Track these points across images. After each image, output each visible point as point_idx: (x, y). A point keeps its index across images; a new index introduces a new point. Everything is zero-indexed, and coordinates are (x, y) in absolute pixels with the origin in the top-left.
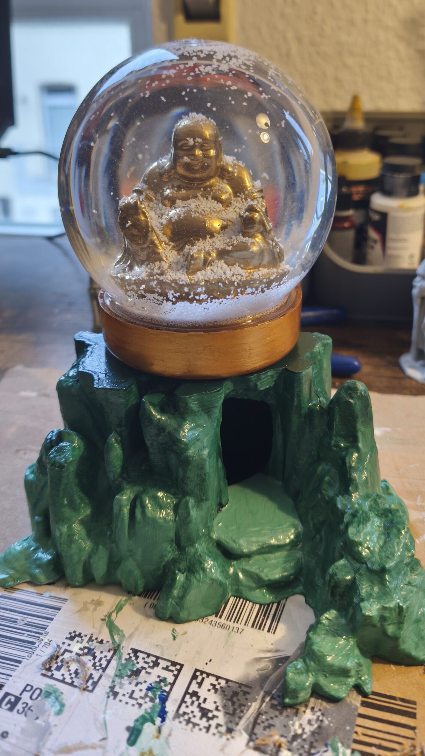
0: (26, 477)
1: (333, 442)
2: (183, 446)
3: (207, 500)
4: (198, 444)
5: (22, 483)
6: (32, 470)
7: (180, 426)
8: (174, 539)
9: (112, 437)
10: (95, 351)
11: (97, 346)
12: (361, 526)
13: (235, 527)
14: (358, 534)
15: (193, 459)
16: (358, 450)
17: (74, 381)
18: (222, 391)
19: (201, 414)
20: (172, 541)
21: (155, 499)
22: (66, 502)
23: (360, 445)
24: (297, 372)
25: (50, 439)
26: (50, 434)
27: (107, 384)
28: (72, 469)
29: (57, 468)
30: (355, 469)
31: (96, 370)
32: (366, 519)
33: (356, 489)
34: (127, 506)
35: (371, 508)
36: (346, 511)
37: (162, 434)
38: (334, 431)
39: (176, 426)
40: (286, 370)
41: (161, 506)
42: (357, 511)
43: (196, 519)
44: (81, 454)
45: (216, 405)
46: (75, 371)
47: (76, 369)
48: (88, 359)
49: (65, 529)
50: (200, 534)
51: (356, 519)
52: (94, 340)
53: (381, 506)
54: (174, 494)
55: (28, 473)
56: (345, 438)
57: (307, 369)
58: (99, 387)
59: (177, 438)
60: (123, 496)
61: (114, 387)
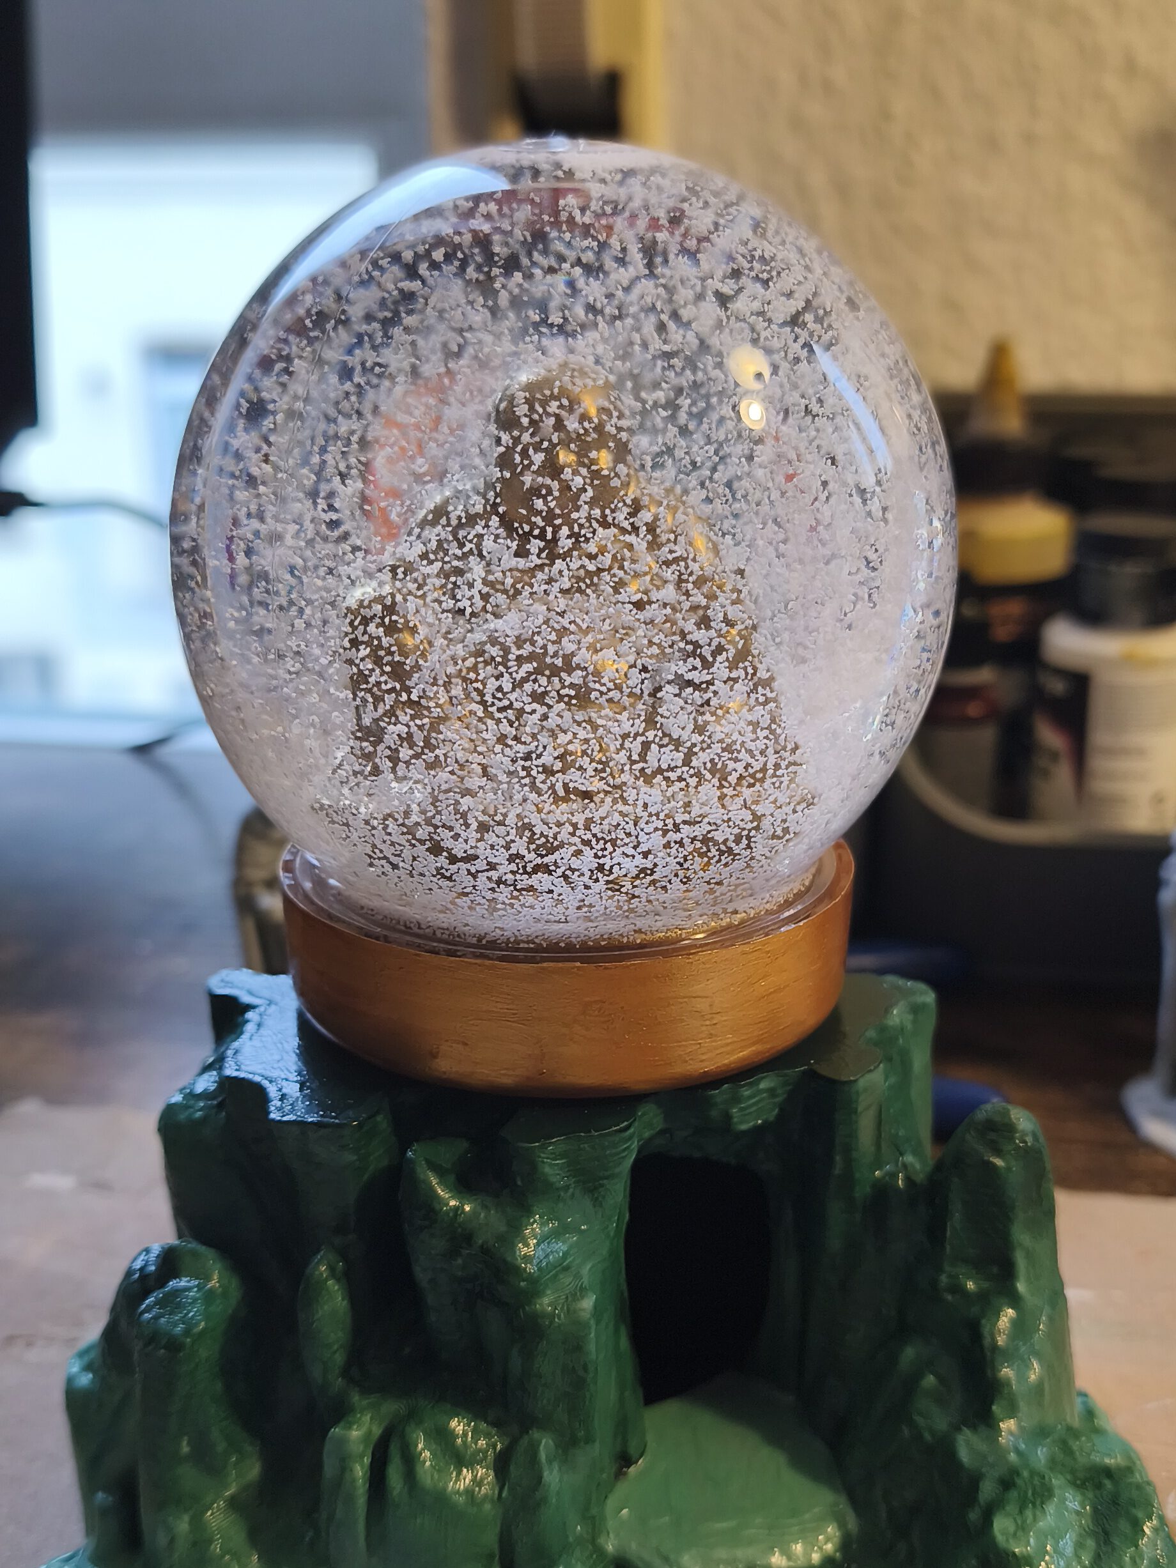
0: (70, 1381)
1: (944, 1279)
2: (522, 1284)
3: (589, 1440)
4: (567, 1280)
5: (57, 1399)
6: (86, 1359)
7: (515, 1230)
8: (497, 1552)
9: (318, 1263)
10: (269, 1022)
11: (273, 1007)
12: (1029, 1513)
13: (667, 1518)
14: (1020, 1533)
15: (551, 1322)
16: (1015, 1300)
17: (212, 1107)
18: (632, 1130)
19: (573, 1195)
20: (491, 1556)
21: (442, 1438)
22: (185, 1449)
23: (1021, 1287)
24: (844, 1079)
25: (142, 1269)
26: (142, 1257)
27: (307, 1113)
28: (207, 1352)
29: (162, 1351)
30: (1009, 1355)
31: (274, 1074)
32: (1042, 1494)
33: (1012, 1411)
34: (362, 1457)
35: (1053, 1463)
36: (984, 1470)
37: (465, 1252)
38: (948, 1248)
39: (503, 1228)
40: (812, 1075)
41: (460, 1459)
42: (1015, 1472)
43: (558, 1493)
44: (230, 1311)
45: (617, 1170)
46: (212, 1079)
47: (215, 1073)
48: (249, 1043)
49: (183, 1525)
50: (571, 1539)
51: (1013, 1494)
52: (266, 993)
53: (1082, 1460)
54: (497, 1424)
55: (75, 1369)
56: (979, 1266)
57: (870, 1071)
58: (285, 1119)
59: (505, 1261)
60: (350, 1428)
61: (326, 1120)
